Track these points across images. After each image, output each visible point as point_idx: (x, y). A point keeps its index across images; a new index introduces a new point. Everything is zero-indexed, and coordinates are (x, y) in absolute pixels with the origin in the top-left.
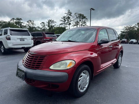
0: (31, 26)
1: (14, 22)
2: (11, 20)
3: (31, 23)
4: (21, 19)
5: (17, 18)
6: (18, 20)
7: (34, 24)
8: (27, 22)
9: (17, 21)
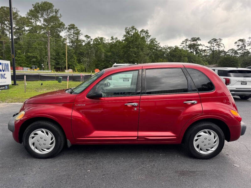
0: (216, 48)
1: (186, 45)
2: (183, 43)
3: (215, 44)
4: (198, 39)
5: (192, 39)
6: (194, 41)
7: (222, 45)
8: (209, 43)
9: (192, 43)
